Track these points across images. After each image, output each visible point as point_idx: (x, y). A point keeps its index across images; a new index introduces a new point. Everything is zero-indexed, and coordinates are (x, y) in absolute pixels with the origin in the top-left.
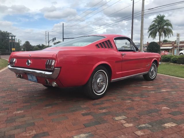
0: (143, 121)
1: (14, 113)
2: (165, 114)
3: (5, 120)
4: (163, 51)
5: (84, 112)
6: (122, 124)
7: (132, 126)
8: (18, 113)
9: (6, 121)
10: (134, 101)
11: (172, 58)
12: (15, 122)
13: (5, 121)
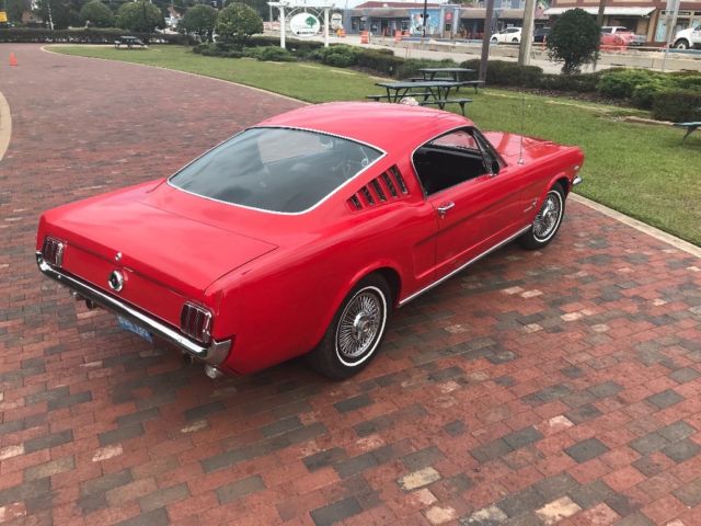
0: (484, 493)
1: (94, 460)
2: (553, 454)
3: (76, 498)
4: (614, 29)
5: (310, 448)
6: (423, 509)
7: (449, 518)
8: (108, 456)
9: (78, 502)
10: (466, 382)
11: (638, 87)
12: (108, 506)
13: (74, 504)
